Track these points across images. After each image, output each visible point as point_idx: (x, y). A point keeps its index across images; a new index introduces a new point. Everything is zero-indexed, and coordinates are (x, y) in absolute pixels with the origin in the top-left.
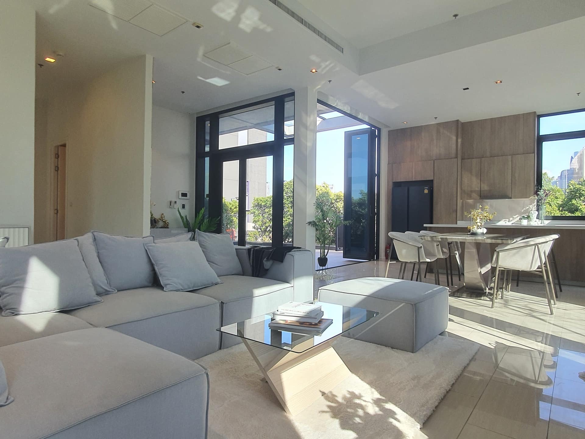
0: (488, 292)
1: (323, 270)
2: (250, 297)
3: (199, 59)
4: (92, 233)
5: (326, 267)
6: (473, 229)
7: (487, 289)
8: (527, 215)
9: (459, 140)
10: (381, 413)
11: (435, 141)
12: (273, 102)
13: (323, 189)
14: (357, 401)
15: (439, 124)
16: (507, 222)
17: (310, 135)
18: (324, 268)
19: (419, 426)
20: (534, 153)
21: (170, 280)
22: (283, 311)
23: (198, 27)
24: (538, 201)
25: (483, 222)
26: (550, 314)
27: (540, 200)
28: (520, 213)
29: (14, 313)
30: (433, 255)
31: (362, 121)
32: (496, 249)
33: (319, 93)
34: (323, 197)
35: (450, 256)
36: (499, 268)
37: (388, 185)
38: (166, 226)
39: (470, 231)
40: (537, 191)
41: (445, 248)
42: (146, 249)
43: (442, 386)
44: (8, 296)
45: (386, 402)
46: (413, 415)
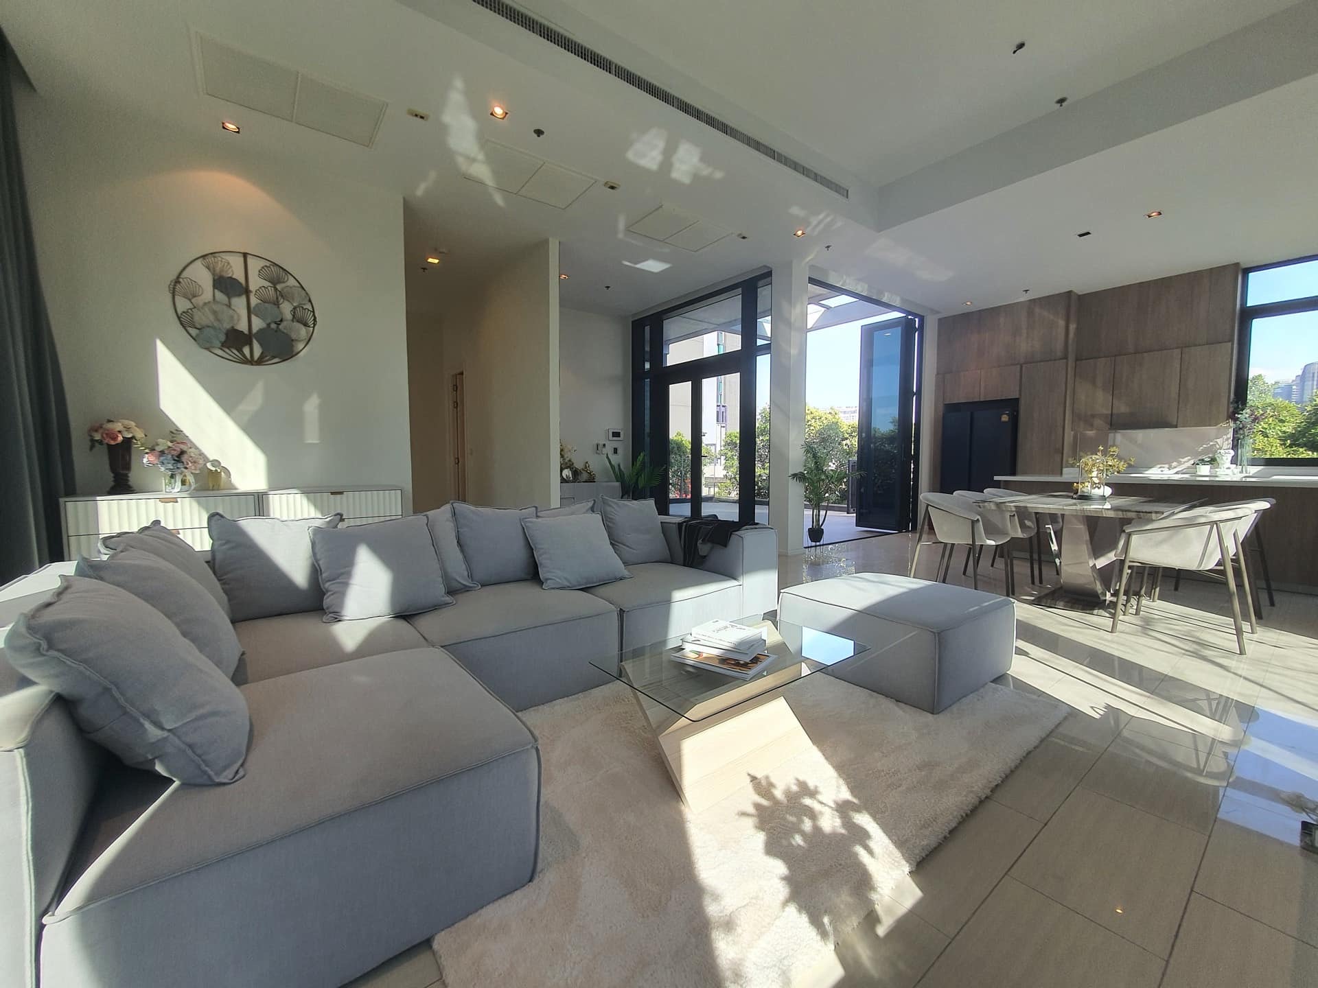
0: (1110, 601)
1: (816, 546)
2: (668, 602)
3: (621, 236)
4: (452, 504)
5: (821, 543)
6: (1083, 489)
7: (1108, 594)
8: (1209, 457)
9: (1073, 327)
10: (843, 831)
11: (1024, 331)
12: (740, 290)
13: (830, 417)
14: (807, 801)
15: (1033, 301)
17: (795, 336)
18: (818, 544)
19: (907, 868)
20: (1232, 340)
21: (554, 572)
22: (699, 637)
23: (612, 188)
24: (1237, 431)
25: (1105, 475)
26: (1239, 653)
27: (1241, 429)
28: (1194, 454)
29: (336, 618)
30: (1003, 533)
31: (889, 307)
32: (1124, 528)
33: (812, 267)
34: (829, 430)
35: (1038, 532)
36: (1130, 562)
37: (935, 410)
38: (591, 479)
39: (1077, 492)
40: (1234, 413)
41: (1030, 520)
42: (524, 526)
43: (974, 789)
44: (332, 594)
45: (858, 810)
46: (901, 843)
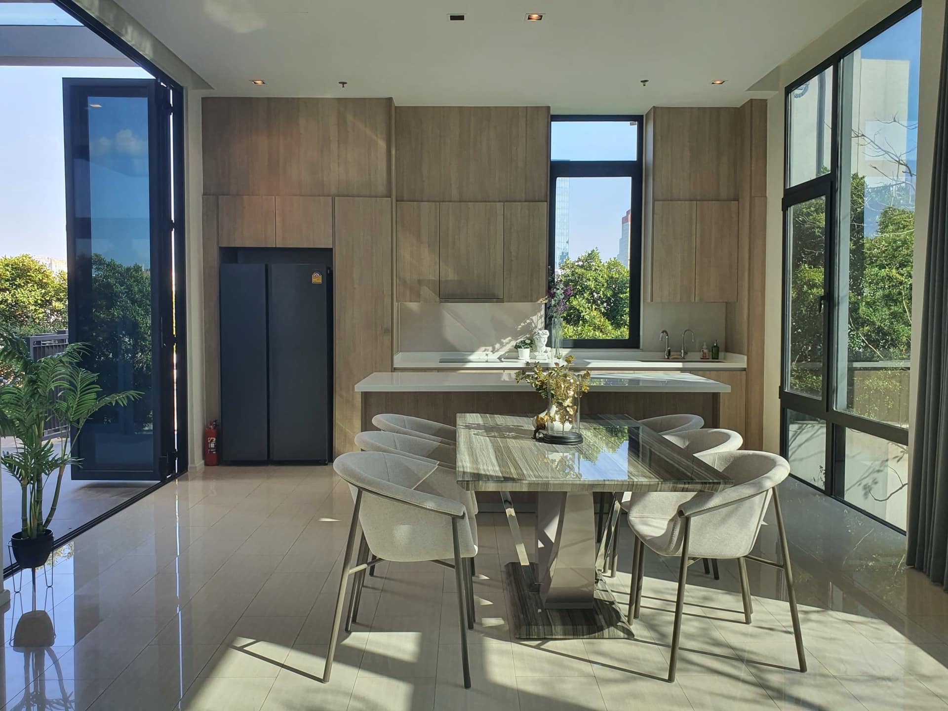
8: (528, 338)
9: (394, 152)
11: (334, 146)
15: (343, 102)
16: (490, 353)
20: (546, 200)
26: (799, 668)
28: (514, 334)
37: (205, 257)
